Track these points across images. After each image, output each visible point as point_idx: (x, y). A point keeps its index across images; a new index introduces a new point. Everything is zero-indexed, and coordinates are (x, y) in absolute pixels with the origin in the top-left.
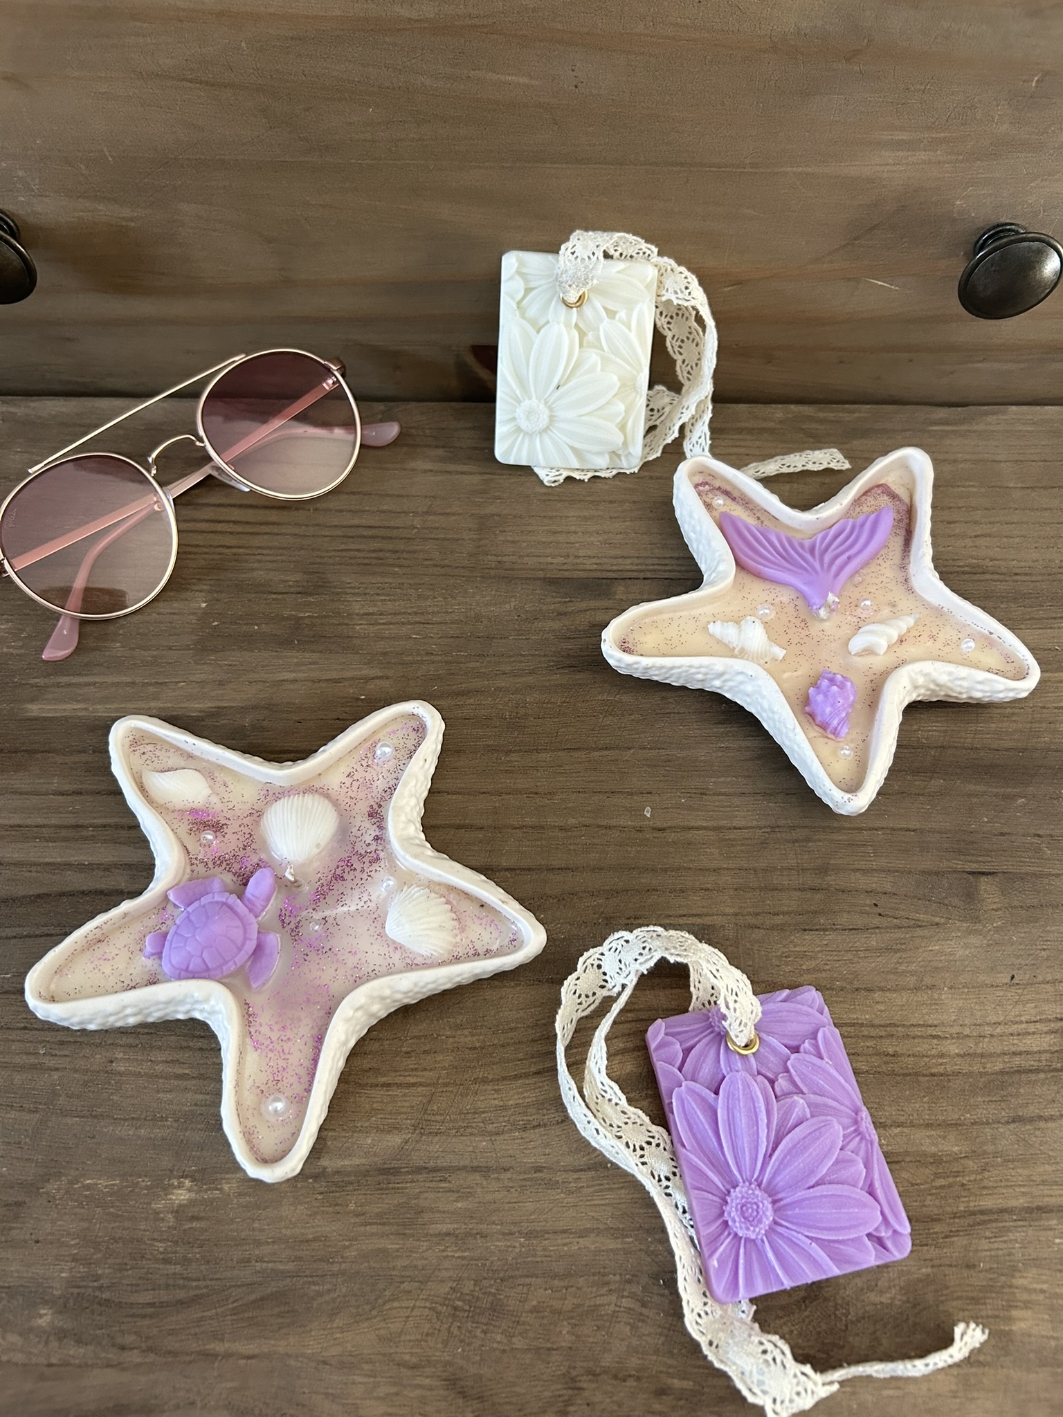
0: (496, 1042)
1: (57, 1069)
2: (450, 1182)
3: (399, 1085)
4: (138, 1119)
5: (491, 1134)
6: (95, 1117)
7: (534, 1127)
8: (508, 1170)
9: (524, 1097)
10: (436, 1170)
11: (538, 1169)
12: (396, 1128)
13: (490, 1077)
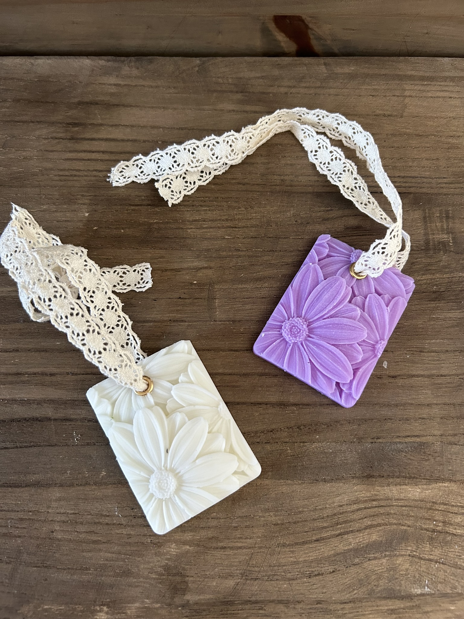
0: (290, 520)
1: (19, 537)
2: (265, 610)
3: (232, 548)
4: (72, 569)
5: (290, 580)
6: (46, 567)
7: (316, 575)
8: (300, 602)
9: (309, 556)
10: (256, 602)
11: (319, 602)
12: (230, 575)
13: (288, 543)
